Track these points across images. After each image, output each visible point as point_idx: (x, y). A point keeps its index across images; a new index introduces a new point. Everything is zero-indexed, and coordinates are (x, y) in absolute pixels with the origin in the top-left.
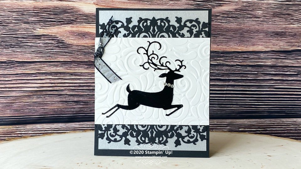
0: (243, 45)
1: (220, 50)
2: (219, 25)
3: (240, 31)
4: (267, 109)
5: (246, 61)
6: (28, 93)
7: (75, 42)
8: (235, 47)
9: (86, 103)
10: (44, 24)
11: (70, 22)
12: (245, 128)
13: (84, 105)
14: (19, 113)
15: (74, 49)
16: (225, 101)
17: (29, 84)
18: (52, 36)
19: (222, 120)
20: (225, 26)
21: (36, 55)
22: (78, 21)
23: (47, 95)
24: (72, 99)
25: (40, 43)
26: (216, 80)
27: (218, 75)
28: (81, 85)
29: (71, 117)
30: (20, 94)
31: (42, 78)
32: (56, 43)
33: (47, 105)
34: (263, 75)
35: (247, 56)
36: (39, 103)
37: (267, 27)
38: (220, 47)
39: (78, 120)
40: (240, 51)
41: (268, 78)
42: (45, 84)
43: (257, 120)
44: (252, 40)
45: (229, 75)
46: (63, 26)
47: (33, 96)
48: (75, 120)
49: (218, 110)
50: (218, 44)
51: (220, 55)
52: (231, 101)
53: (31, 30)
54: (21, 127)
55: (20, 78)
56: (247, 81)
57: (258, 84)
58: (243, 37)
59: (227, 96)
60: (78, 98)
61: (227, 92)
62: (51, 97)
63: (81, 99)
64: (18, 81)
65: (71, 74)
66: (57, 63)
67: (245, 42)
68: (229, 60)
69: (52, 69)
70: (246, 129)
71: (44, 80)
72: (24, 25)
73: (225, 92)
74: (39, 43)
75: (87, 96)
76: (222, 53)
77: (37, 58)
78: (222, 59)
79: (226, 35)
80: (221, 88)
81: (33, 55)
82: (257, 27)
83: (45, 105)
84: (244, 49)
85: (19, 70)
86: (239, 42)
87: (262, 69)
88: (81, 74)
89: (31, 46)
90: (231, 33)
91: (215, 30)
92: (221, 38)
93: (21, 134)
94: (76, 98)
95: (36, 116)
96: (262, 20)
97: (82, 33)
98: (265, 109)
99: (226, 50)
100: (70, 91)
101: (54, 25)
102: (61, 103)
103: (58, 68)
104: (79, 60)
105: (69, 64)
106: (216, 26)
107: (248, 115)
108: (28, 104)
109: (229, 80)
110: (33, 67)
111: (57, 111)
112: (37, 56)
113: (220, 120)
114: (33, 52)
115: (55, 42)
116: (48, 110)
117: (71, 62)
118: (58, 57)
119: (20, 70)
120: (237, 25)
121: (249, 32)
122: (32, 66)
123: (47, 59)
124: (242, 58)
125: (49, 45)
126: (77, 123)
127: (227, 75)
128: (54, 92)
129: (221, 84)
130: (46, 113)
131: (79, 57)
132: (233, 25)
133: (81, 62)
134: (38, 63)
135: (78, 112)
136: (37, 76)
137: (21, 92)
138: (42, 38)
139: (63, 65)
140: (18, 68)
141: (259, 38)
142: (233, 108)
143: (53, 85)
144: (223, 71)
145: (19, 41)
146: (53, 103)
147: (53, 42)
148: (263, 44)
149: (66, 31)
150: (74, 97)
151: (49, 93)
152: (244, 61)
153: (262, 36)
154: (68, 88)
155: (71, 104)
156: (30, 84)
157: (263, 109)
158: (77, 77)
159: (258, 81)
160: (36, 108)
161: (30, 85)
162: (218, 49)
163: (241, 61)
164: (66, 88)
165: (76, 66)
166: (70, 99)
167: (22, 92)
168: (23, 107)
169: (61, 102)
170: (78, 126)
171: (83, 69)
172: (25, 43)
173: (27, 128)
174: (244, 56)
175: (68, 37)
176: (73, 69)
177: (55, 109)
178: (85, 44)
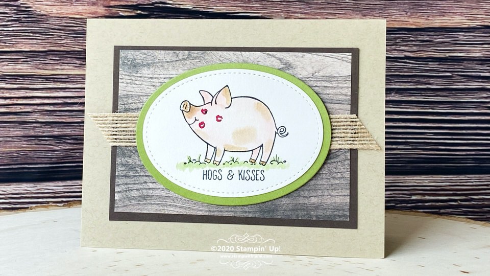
5: (425, 49)
29: (46, 170)
60: (60, 130)
65: (47, 79)
87: (462, 67)
94: (56, 130)
100: (44, 115)
104: (62, 49)
105: (41, 58)
117: (47, 53)
135: (61, 160)
139: (28, 60)
150: (52, 127)
152: (421, 49)
154: (39, 108)
155: (48, 143)
158: (58, 84)
159: (453, 92)
163: (415, 48)
164: (35, 107)
165: (56, 62)
166: (44, 132)
174: (421, 38)
176: (50, 67)
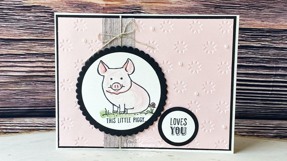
1: (265, 27)
6: (15, 79)
14: (4, 104)
16: (271, 96)
18: (44, 7)
19: (266, 121)
21: (24, 31)
23: (39, 81)
25: (30, 16)
26: (260, 68)
27: (262, 60)
30: (6, 80)
31: (32, 60)
32: (50, 17)
33: (38, 94)
36: (29, 92)
38: (265, 23)
42: (35, 68)
47: (21, 83)
49: (262, 108)
50: (263, 19)
51: (265, 34)
52: (279, 96)
54: (7, 121)
55: (5, 60)
59: (274, 89)
61: (274, 84)
62: (43, 84)
64: (3, 63)
68: (277, 42)
69: (45, 49)
71: (35, 63)
73: (271, 84)
76: (268, 32)
78: (267, 39)
79: (274, 7)
80: (266, 78)
81: (21, 31)
83: (36, 94)
85: (3, 50)
89: (19, 20)
92: (266, 11)
93: (6, 129)
95: (24, 107)
97: (83, 4)
108: (15, 92)
109: (277, 68)
110: (21, 46)
111: (51, 102)
112: (26, 33)
113: (264, 121)
114: (21, 27)
115: (48, 15)
116: (39, 101)
119: (5, 50)
122: (21, 44)
123: (39, 37)
125: (42, 18)
127: (276, 61)
128: (48, 78)
129: (266, 73)
130: (37, 105)
134: (27, 42)
136: (27, 58)
137: (6, 77)
138: (33, 10)
140: (3, 47)
142: (283, 106)
143: (46, 69)
144: (269, 55)
145: (4, 13)
146: (45, 92)
147: (45, 15)
149: (62, 1)
151: (41, 79)
156: (17, 67)
160: (24, 97)
161: (18, 69)
162: (263, 27)
167: (8, 77)
168: (9, 96)
172: (11, 16)
173: (13, 122)
175: (64, 8)
177: (48, 99)
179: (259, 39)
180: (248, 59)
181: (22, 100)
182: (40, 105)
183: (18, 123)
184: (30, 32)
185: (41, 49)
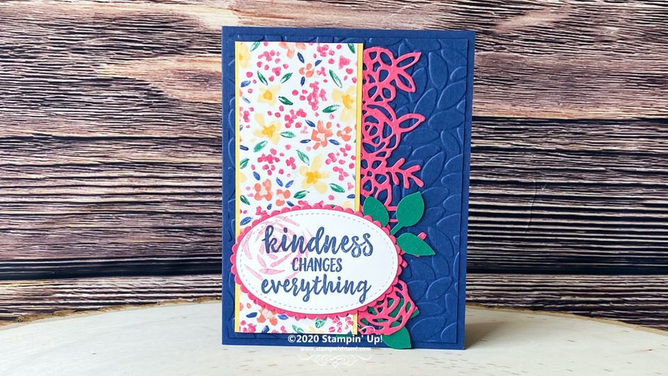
0: (572, 105)
1: (517, 115)
2: (517, 58)
3: (567, 73)
4: (627, 252)
6: (80, 209)
7: (187, 96)
8: (554, 109)
9: (210, 232)
10: (117, 54)
11: (176, 50)
12: (574, 295)
13: (206, 236)
14: (61, 253)
15: (185, 110)
16: (528, 233)
17: (82, 188)
18: (134, 80)
19: (520, 275)
20: (530, 60)
21: (98, 124)
22: (193, 47)
23: (124, 212)
24: (179, 222)
25: (109, 96)
26: (509, 185)
27: (514, 172)
28: (200, 190)
30: (63, 210)
31: (111, 175)
32: (145, 98)
33: (122, 235)
34: (617, 175)
35: (581, 131)
36: (106, 231)
37: (629, 64)
38: (518, 108)
39: (192, 270)
40: (566, 118)
41: (629, 180)
42: (118, 188)
43: (602, 277)
44: (594, 93)
45: (538, 173)
46: (159, 58)
47: (92, 216)
48: (186, 270)
49: (513, 254)
50: (514, 102)
51: (518, 127)
52: (542, 233)
53: (89, 67)
54: (65, 284)
55: (63, 175)
56: (581, 188)
57: (605, 194)
58: (572, 86)
59: (533, 220)
61: (533, 212)
62: (132, 217)
63: (199, 223)
64: (59, 180)
66: (146, 142)
67: (577, 98)
68: (539, 140)
69: (134, 154)
70: (578, 298)
71: (117, 180)
72: (73, 57)
73: (529, 212)
74: (106, 97)
75: (212, 217)
76: (523, 123)
77: (102, 129)
78: (522, 136)
79: (533, 81)
80: (520, 202)
81: (92, 123)
82: (606, 64)
83: (118, 235)
84: (575, 114)
85: (60, 157)
86: (564, 97)
88: (200, 167)
89: (88, 104)
90: (545, 78)
91: (508, 69)
92: (520, 89)
93: (65, 298)
95: (97, 259)
96: (617, 47)
97: (203, 74)
98: (622, 252)
99: (532, 117)
101: (140, 57)
102: (154, 232)
103: (149, 154)
106: (509, 61)
107: (582, 266)
108: (80, 232)
109: (539, 185)
110: (93, 149)
111: (146, 249)
112: (102, 126)
113: (516, 277)
114: (92, 116)
115: (141, 94)
116: (125, 247)
118: (148, 129)
119: (63, 157)
120: (560, 59)
121: (586, 75)
122: (91, 147)
123: (125, 133)
124: (570, 135)
125: (129, 100)
126: (191, 278)
127: (536, 173)
128: (140, 206)
129: (519, 193)
130: (121, 255)
131: (195, 128)
132: (550, 60)
133: (201, 139)
134: (104, 142)
136: (102, 171)
137: (65, 205)
138: (114, 86)
140: (60, 152)
141: (611, 90)
142: (548, 250)
143: (136, 190)
144: (524, 162)
145: (61, 90)
146: (136, 231)
147: (137, 94)
148: (620, 102)
149: (166, 70)
151: (128, 208)
153: (618, 84)
156: (85, 188)
157: (617, 252)
160: (97, 241)
161: (85, 190)
162: (514, 115)
167: (68, 205)
168: (70, 239)
169: (155, 230)
170: (191, 284)
171: (204, 155)
172: (74, 97)
173: (77, 286)
175: (171, 83)
177: (140, 244)
178: (208, 99)
179: (507, 135)
180: (489, 169)
181: (93, 247)
182: (126, 254)
183: (86, 286)
184: (109, 124)
185: (128, 155)
